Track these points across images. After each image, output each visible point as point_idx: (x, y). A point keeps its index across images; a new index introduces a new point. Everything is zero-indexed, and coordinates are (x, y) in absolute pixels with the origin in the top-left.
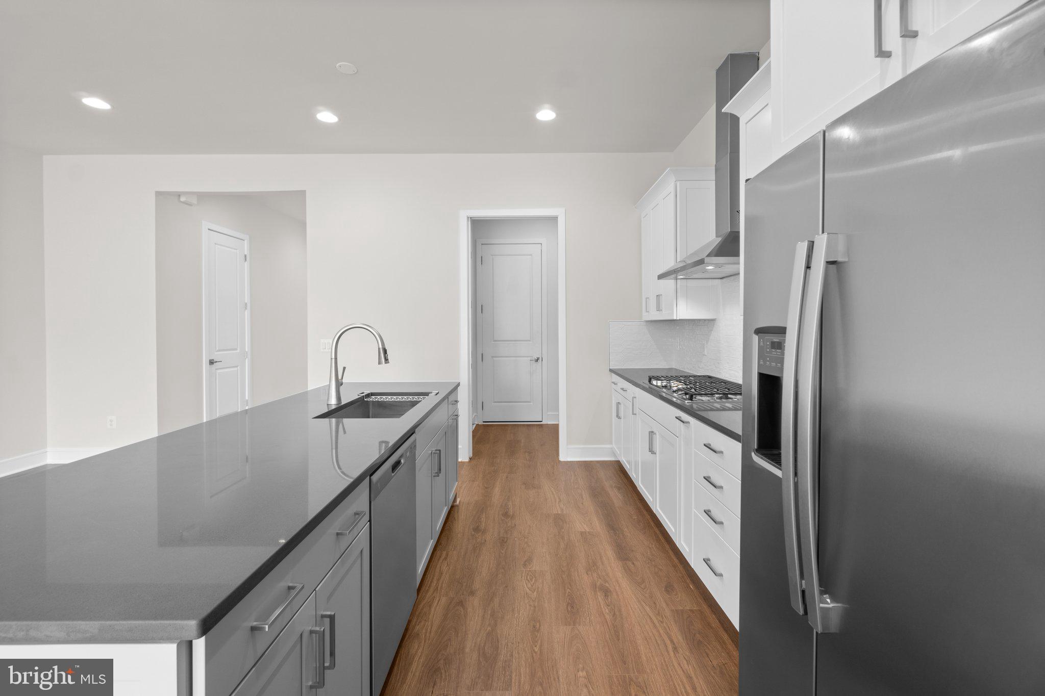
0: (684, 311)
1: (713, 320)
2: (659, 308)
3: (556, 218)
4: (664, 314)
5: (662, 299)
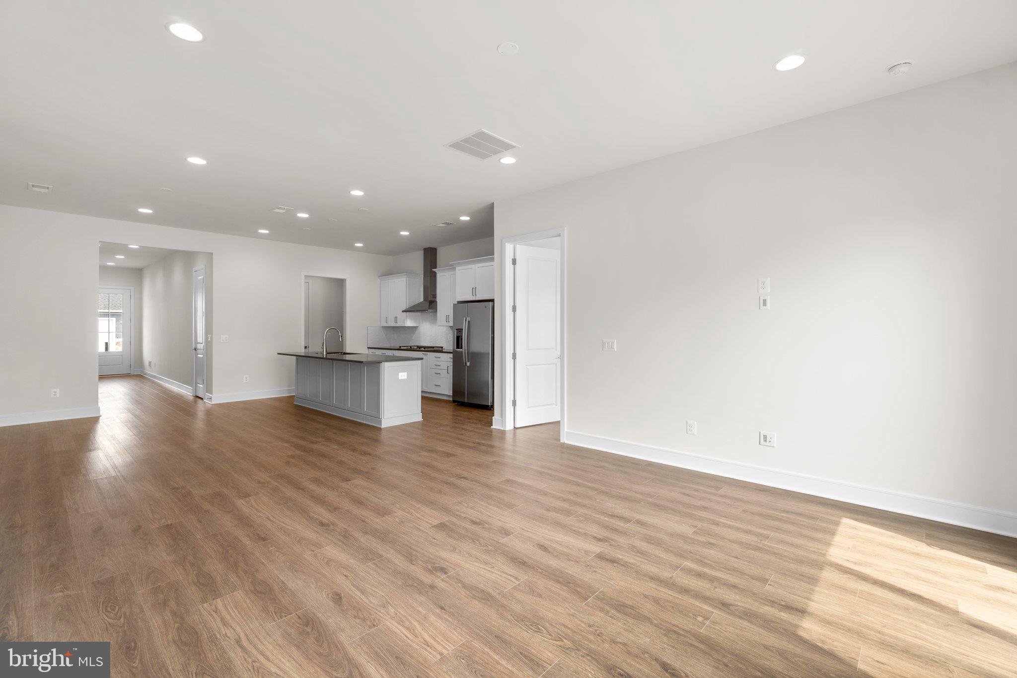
2: (396, 322)
3: (345, 279)
4: (399, 324)
5: (398, 319)
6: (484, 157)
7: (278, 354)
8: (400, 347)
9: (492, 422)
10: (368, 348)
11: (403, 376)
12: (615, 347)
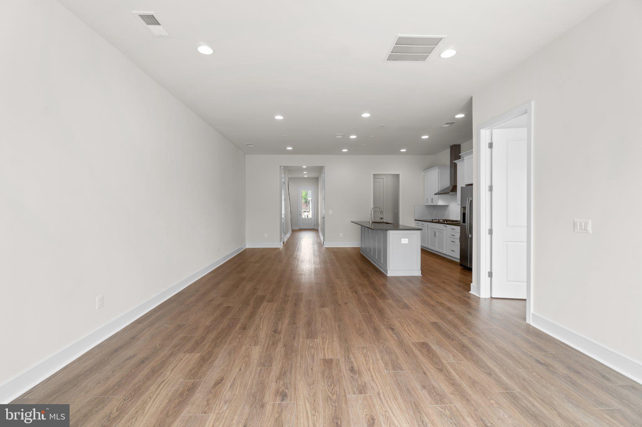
0: (441, 203)
1: (448, 206)
2: (432, 202)
3: (399, 174)
4: (434, 204)
5: (434, 199)
6: (424, 58)
7: (351, 222)
8: (432, 220)
9: (470, 287)
10: (415, 220)
11: (405, 241)
12: (590, 229)
